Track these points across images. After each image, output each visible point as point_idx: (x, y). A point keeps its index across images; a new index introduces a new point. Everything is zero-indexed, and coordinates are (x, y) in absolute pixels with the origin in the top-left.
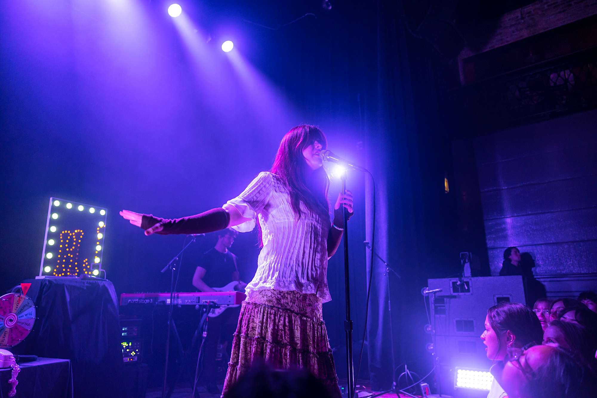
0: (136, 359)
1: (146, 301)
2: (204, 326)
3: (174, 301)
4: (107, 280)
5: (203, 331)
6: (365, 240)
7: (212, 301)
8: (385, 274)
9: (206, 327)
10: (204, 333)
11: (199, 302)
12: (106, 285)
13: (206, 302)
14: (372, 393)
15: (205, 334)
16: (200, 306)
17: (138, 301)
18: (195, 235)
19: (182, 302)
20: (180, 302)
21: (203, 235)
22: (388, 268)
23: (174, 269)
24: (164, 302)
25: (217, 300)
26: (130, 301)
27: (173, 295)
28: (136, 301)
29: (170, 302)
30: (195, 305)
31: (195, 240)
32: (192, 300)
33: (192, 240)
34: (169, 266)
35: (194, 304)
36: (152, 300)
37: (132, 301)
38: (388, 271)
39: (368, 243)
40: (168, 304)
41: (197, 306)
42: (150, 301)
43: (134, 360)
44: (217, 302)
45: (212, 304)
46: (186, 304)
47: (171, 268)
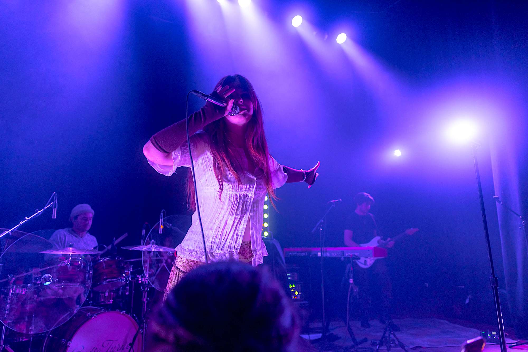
0: (299, 297)
1: (302, 254)
2: (350, 275)
3: (323, 254)
4: (274, 239)
5: (349, 278)
6: (495, 196)
7: (354, 254)
8: (520, 227)
9: (352, 275)
10: (350, 279)
11: (343, 255)
12: (274, 243)
13: (349, 255)
14: (517, 340)
15: (351, 281)
16: (345, 258)
17: (297, 254)
18: (333, 201)
19: (330, 255)
20: (328, 254)
21: (340, 201)
22: (523, 222)
23: (321, 229)
24: (316, 255)
25: (358, 253)
26: (291, 254)
27: (322, 249)
28: (295, 254)
29: (320, 255)
30: (341, 257)
31: (334, 206)
32: (337, 254)
33: (332, 206)
34: (317, 227)
35: (339, 256)
36: (306, 253)
37: (292, 254)
38: (524, 224)
39: (498, 198)
40: (320, 256)
41: (342, 259)
42: (305, 254)
43: (298, 298)
44: (358, 255)
45: (354, 256)
46: (333, 256)
47: (318, 228)
